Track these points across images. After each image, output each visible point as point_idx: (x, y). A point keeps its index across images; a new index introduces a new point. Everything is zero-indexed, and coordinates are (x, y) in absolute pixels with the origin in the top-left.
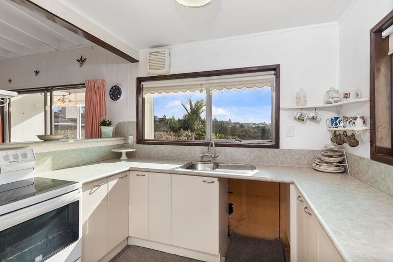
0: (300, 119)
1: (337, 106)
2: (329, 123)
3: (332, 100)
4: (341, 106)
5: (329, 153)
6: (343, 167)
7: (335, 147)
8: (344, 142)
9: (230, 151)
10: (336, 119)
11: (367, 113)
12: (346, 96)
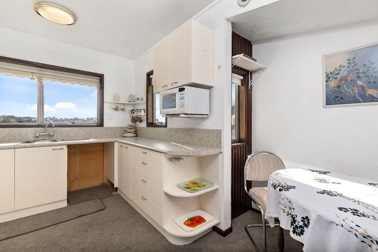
0: (116, 109)
1: (133, 104)
2: (130, 112)
3: (131, 100)
4: (135, 104)
5: (131, 127)
6: (137, 134)
7: (132, 124)
8: (137, 121)
9: (66, 130)
10: (133, 110)
11: (145, 108)
12: (138, 99)
